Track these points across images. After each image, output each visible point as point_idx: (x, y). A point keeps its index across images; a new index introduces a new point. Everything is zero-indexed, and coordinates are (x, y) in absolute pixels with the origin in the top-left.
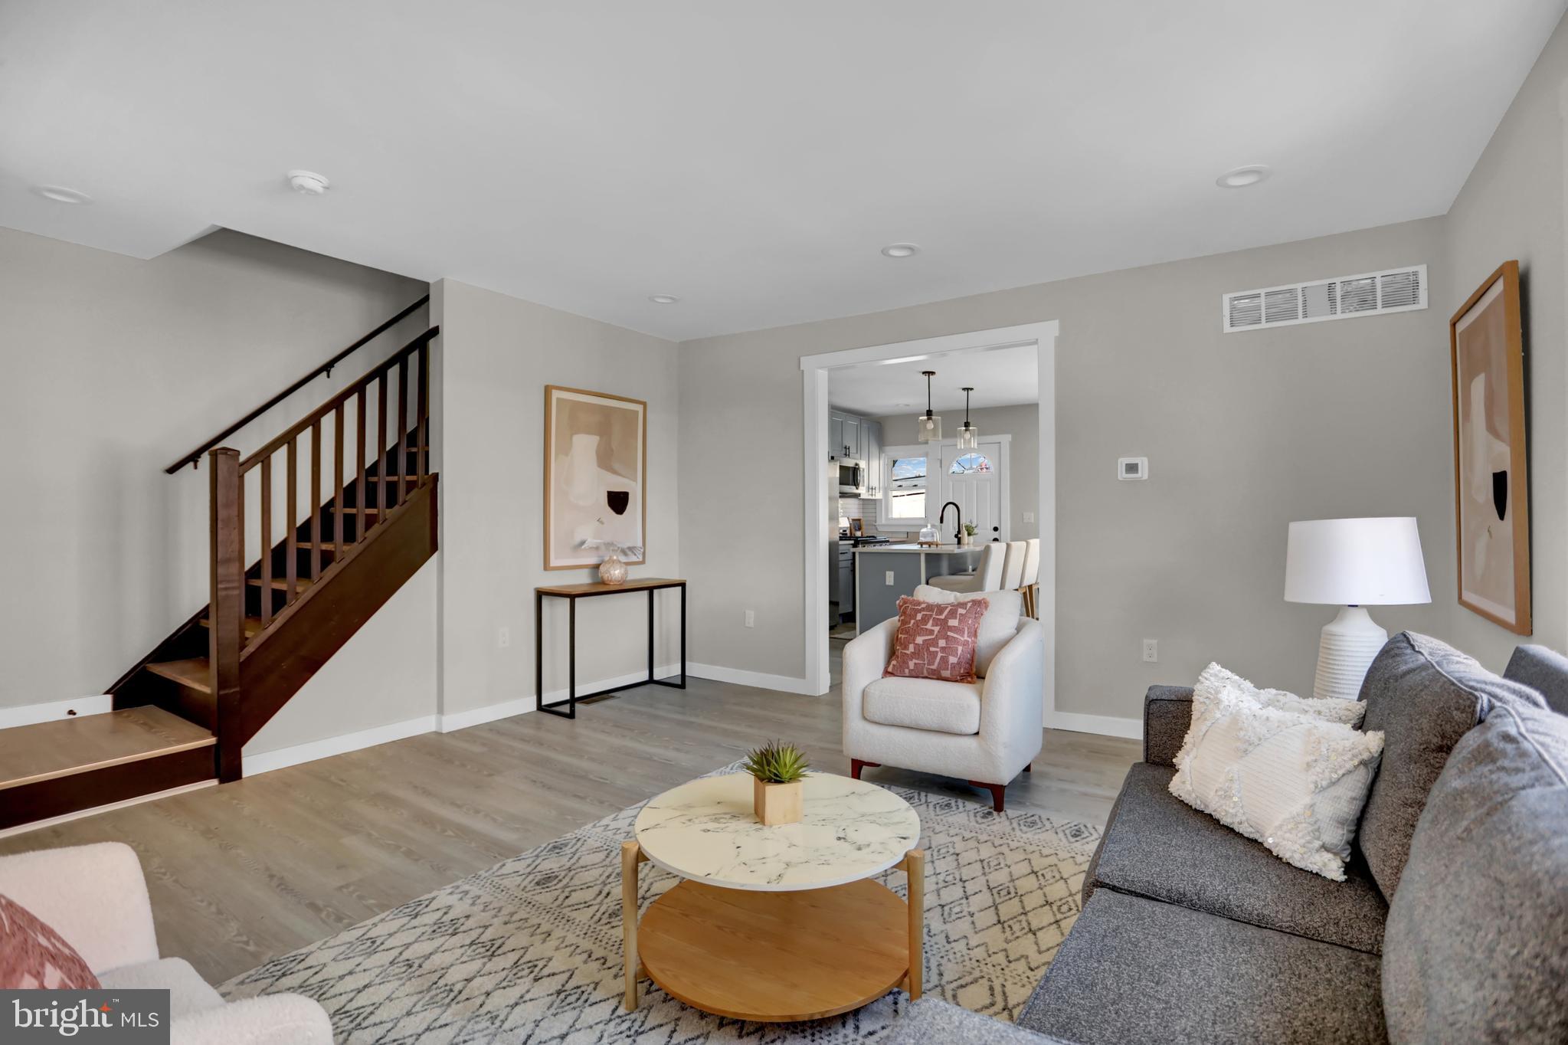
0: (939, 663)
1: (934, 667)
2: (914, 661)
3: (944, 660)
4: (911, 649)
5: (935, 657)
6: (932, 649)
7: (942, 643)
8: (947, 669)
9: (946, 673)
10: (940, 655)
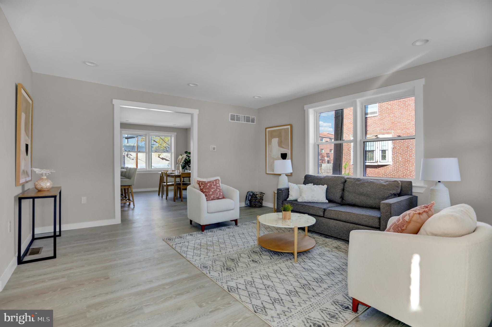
0: (219, 195)
1: (218, 196)
2: (213, 196)
3: (220, 194)
4: (211, 193)
5: (218, 194)
6: (216, 192)
7: (218, 190)
8: (221, 196)
9: (220, 197)
10: (219, 193)
